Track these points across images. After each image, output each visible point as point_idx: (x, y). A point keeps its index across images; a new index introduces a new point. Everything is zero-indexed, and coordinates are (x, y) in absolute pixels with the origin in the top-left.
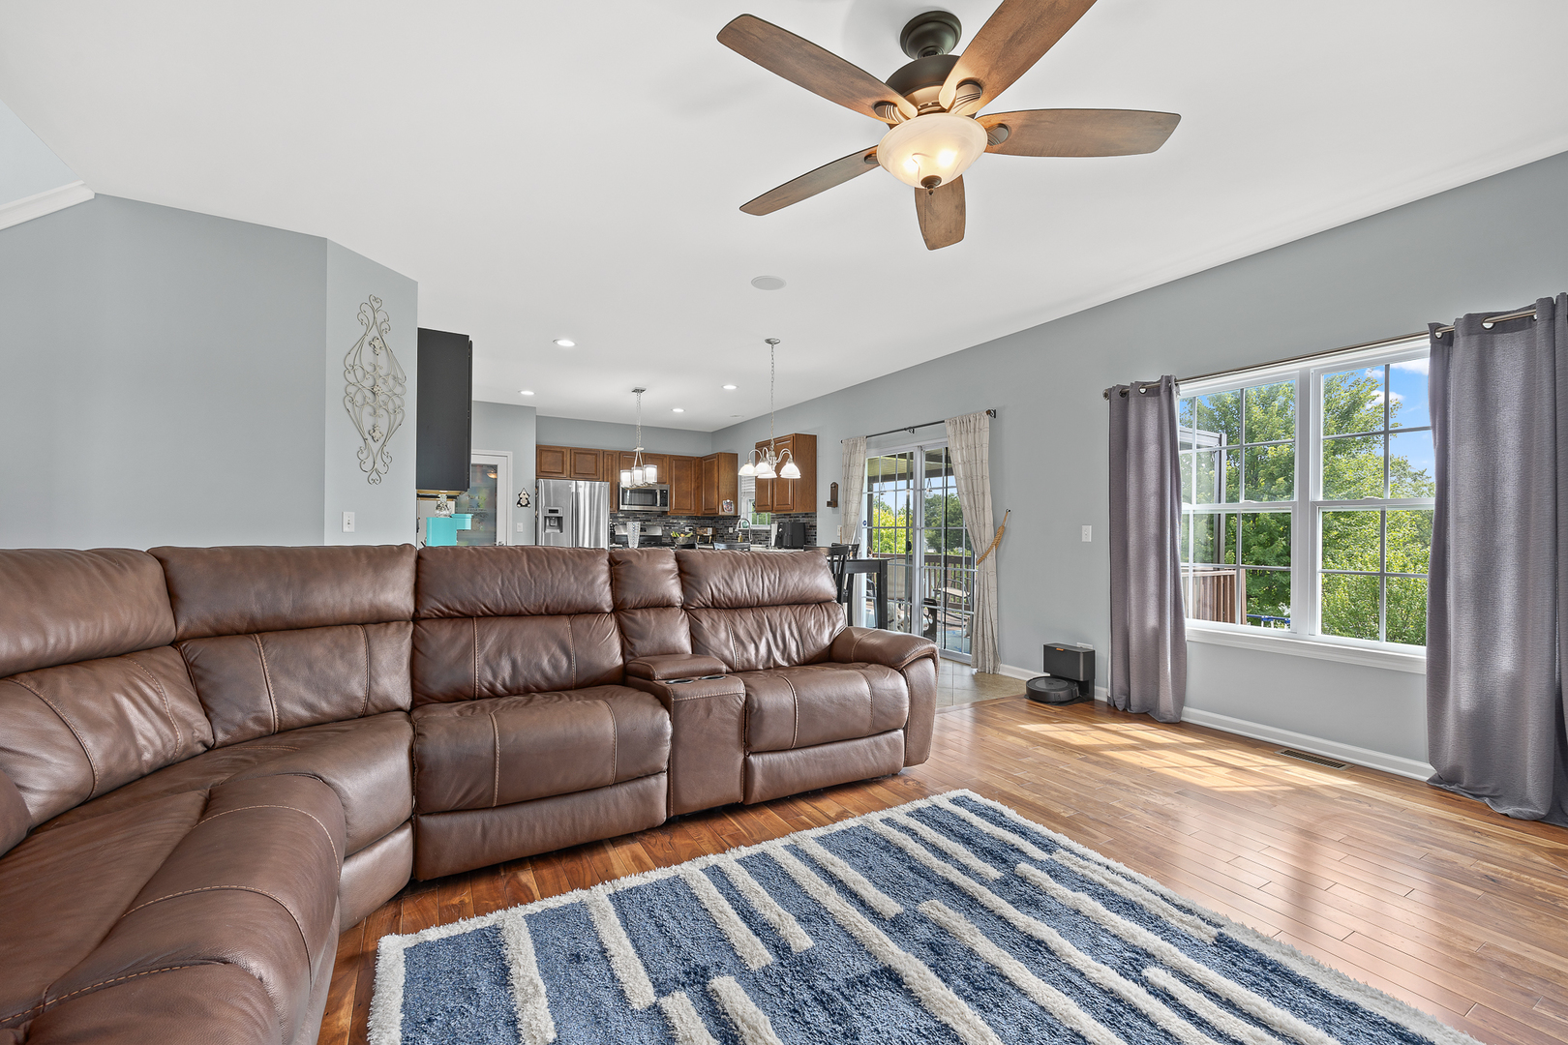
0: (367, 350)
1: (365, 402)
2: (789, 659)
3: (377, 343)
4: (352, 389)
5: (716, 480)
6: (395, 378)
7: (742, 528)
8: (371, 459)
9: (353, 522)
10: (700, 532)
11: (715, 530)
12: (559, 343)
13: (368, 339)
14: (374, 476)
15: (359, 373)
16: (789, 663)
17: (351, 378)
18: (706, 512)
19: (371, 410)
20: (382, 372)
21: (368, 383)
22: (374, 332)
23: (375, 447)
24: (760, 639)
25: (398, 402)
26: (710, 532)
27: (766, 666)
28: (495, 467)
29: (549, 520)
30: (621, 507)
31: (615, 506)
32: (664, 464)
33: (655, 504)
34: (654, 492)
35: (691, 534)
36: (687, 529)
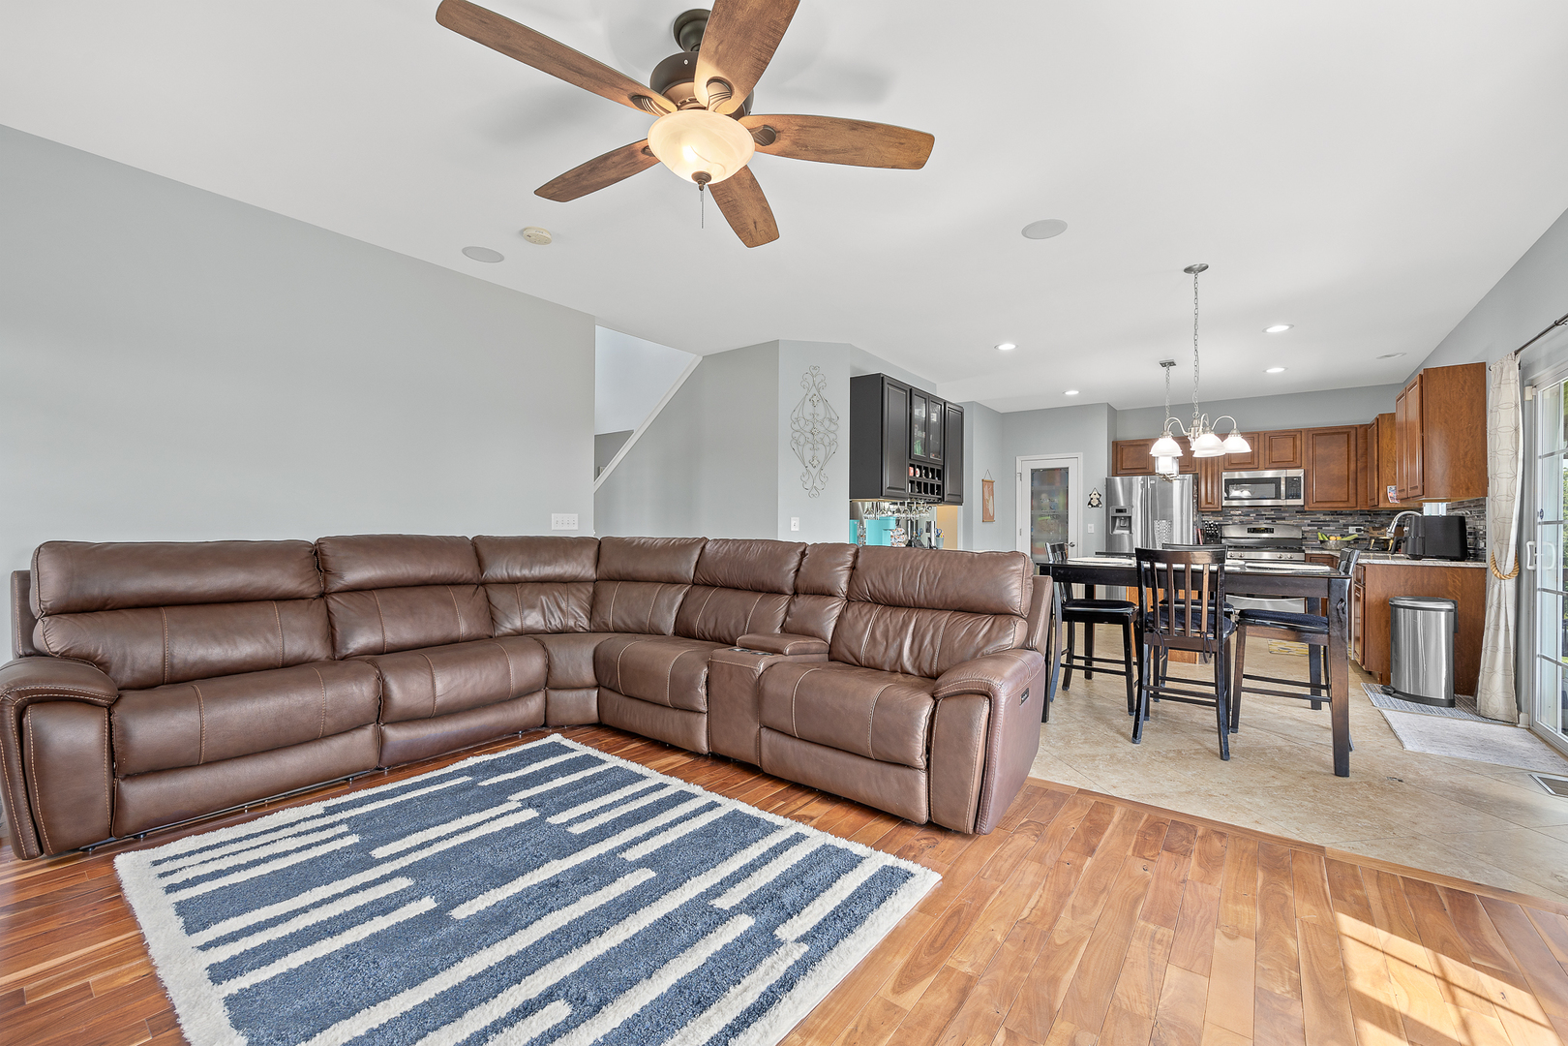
0: (808, 404)
1: (807, 441)
2: (919, 669)
3: (815, 399)
4: (797, 435)
6: (831, 420)
8: (811, 480)
9: (797, 524)
10: (1373, 534)
12: (1000, 348)
13: (808, 397)
14: (814, 492)
15: (802, 422)
16: (919, 672)
17: (796, 427)
19: (811, 446)
20: (820, 418)
21: (808, 428)
22: (814, 391)
23: (814, 471)
24: (894, 639)
25: (832, 436)
27: (893, 668)
28: (1066, 469)
29: (1118, 521)
30: (1225, 503)
31: (1216, 502)
32: (1298, 443)
33: (1278, 496)
34: (1276, 481)
35: (1356, 536)
36: (1352, 530)
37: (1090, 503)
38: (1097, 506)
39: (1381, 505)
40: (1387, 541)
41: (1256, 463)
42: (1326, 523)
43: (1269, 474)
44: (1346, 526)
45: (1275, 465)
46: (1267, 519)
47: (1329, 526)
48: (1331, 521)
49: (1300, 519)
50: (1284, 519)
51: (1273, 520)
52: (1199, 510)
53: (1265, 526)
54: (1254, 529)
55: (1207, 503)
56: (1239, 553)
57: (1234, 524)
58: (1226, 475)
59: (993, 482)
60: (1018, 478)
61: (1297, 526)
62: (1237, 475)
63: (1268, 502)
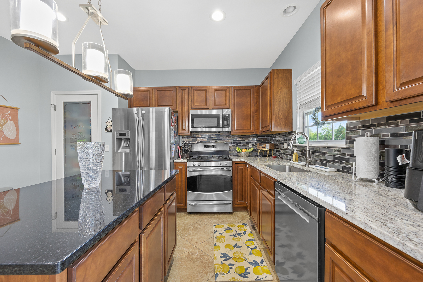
5: (269, 98)
7: (297, 144)
10: (260, 147)
11: (273, 145)
18: (264, 130)
26: (268, 147)
28: (89, 103)
29: (123, 142)
30: (191, 129)
31: (187, 129)
32: (228, 94)
33: (218, 126)
34: (217, 117)
35: (253, 149)
36: (250, 145)
37: (106, 129)
38: (111, 131)
39: (273, 130)
40: (267, 151)
41: (208, 106)
42: (239, 142)
43: (214, 112)
44: (248, 143)
45: (217, 107)
46: (213, 140)
47: (240, 143)
48: (241, 141)
49: (228, 140)
50: (221, 140)
51: (216, 140)
52: (179, 135)
53: (213, 144)
54: (207, 145)
55: (183, 130)
56: (193, 163)
57: (198, 143)
58: (192, 112)
59: (17, 109)
60: (53, 109)
61: (226, 144)
62: (199, 112)
63: (214, 130)
